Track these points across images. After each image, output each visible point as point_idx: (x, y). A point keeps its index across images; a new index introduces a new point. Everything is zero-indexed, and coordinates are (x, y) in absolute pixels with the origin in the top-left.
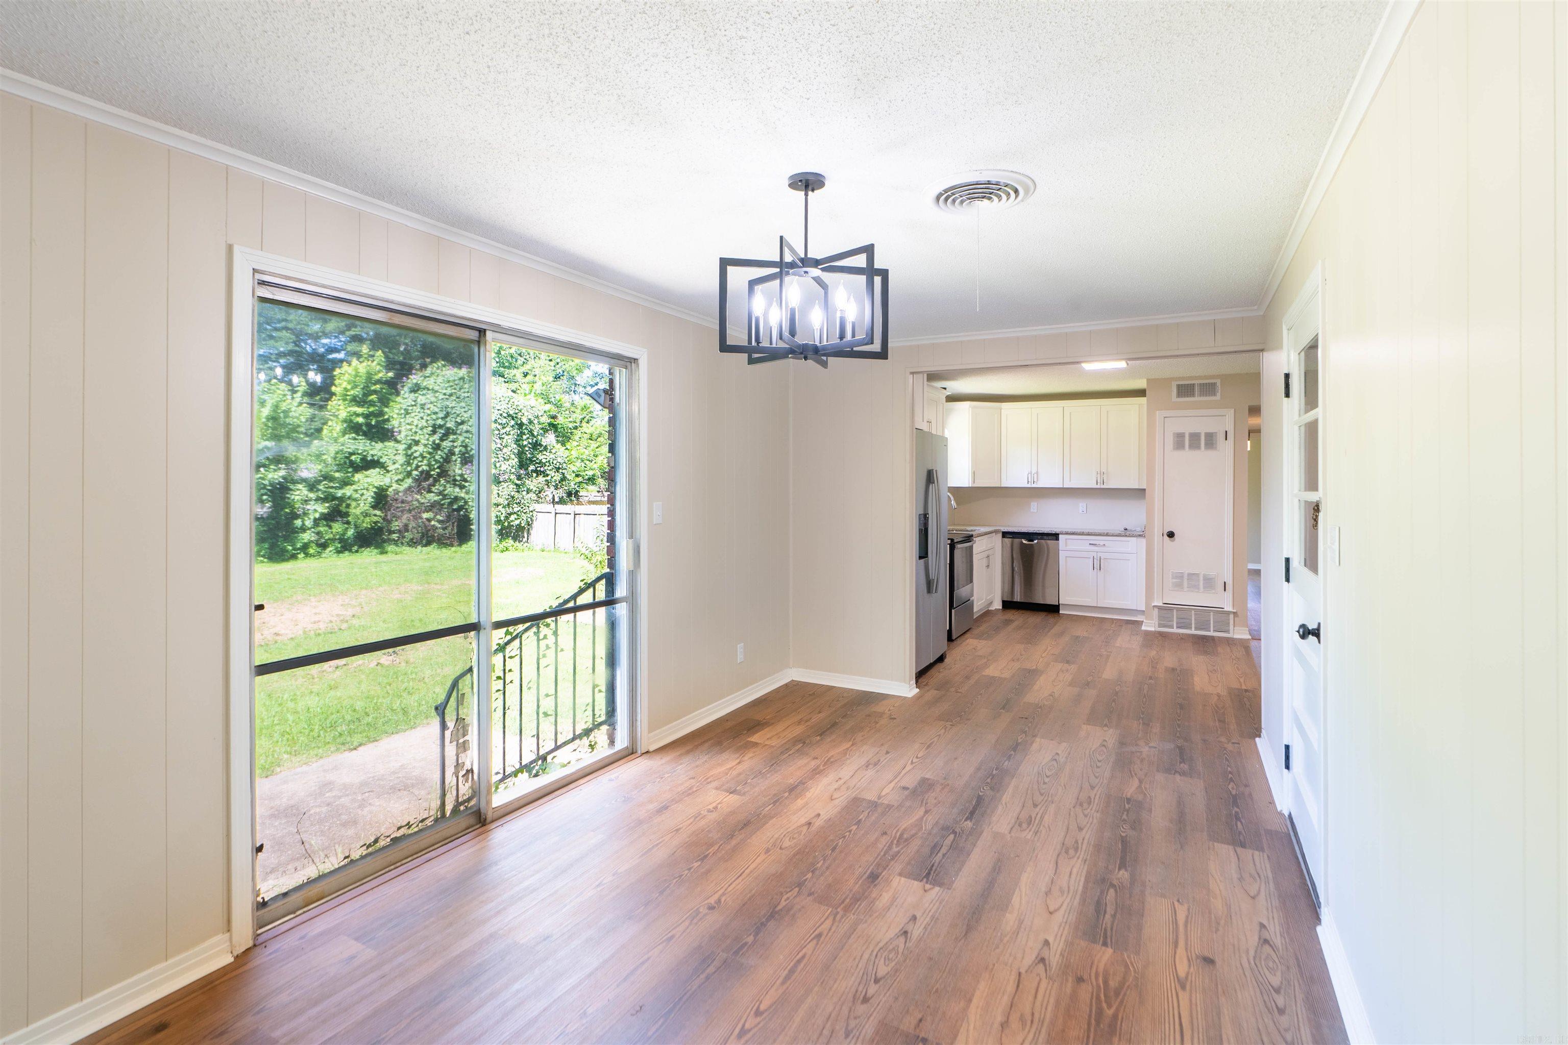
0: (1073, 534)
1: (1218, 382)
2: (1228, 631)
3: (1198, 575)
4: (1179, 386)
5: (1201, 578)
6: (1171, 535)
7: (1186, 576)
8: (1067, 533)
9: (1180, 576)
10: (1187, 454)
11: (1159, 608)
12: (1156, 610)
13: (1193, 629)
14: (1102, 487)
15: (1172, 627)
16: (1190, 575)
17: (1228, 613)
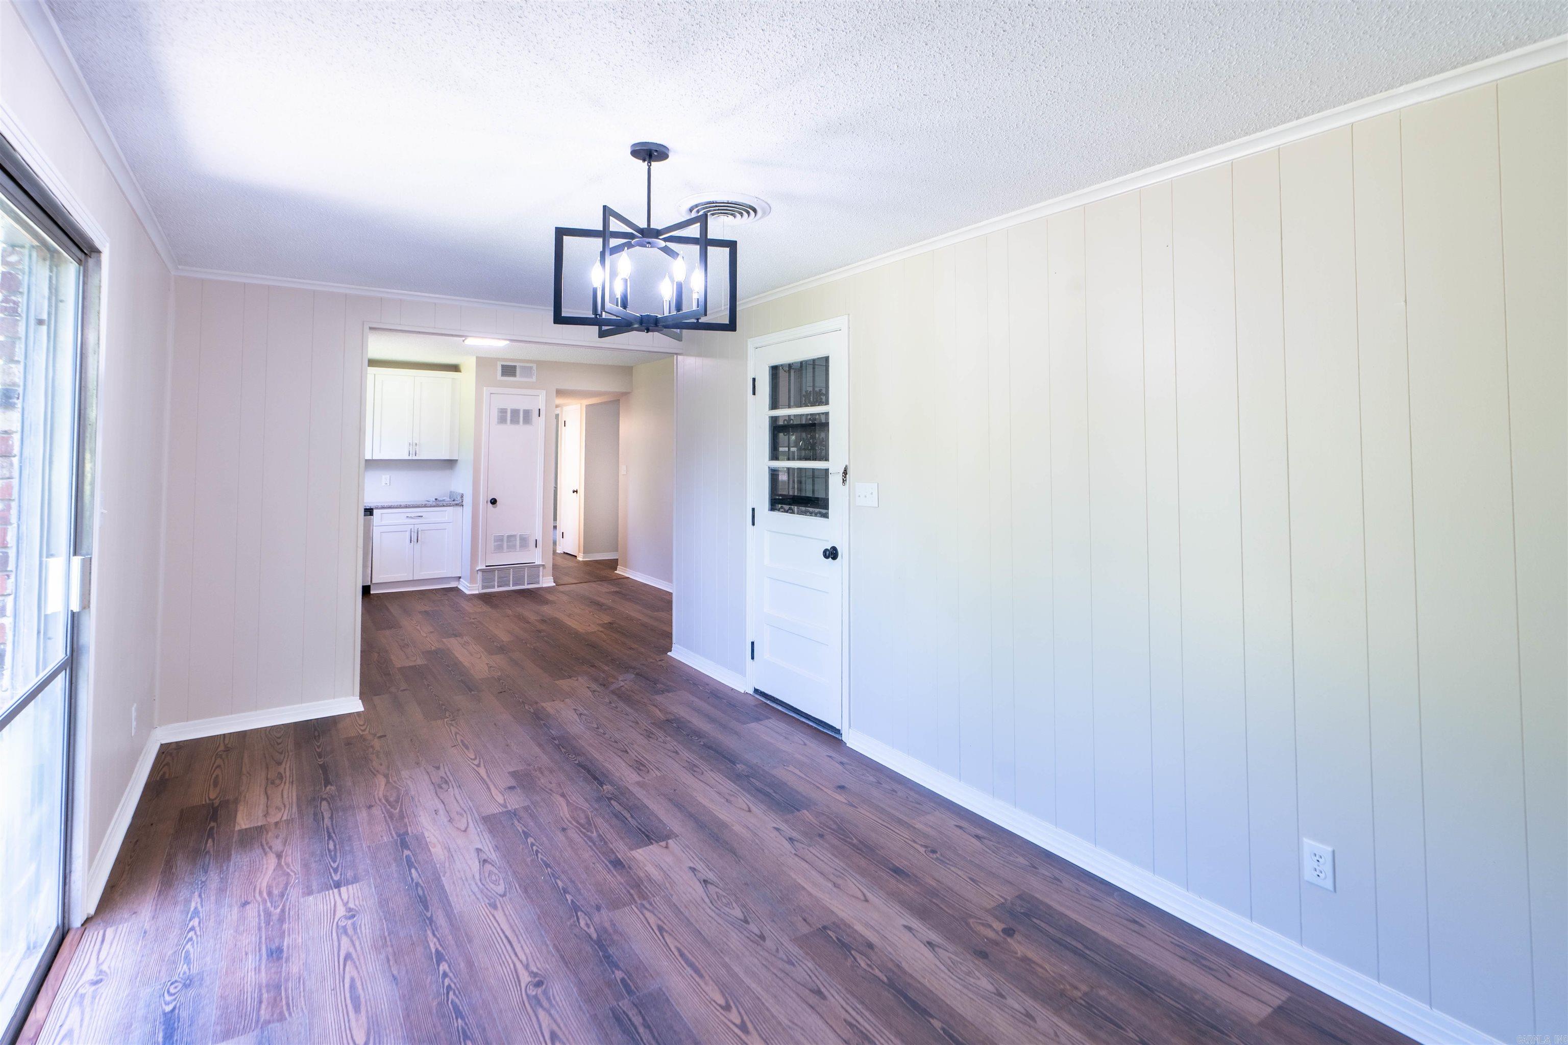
0: (390, 507)
1: (534, 366)
2: (538, 583)
3: (515, 536)
4: (503, 366)
5: (518, 539)
6: (494, 502)
7: (505, 539)
8: (383, 508)
9: (499, 539)
10: (509, 428)
11: (482, 570)
12: (480, 573)
13: (511, 586)
14: (414, 458)
15: (494, 587)
16: (509, 537)
17: (538, 566)
